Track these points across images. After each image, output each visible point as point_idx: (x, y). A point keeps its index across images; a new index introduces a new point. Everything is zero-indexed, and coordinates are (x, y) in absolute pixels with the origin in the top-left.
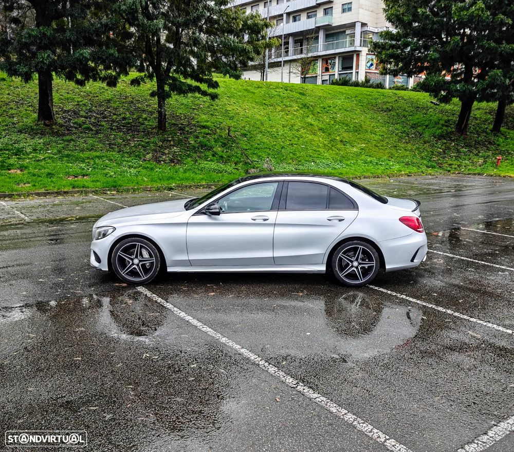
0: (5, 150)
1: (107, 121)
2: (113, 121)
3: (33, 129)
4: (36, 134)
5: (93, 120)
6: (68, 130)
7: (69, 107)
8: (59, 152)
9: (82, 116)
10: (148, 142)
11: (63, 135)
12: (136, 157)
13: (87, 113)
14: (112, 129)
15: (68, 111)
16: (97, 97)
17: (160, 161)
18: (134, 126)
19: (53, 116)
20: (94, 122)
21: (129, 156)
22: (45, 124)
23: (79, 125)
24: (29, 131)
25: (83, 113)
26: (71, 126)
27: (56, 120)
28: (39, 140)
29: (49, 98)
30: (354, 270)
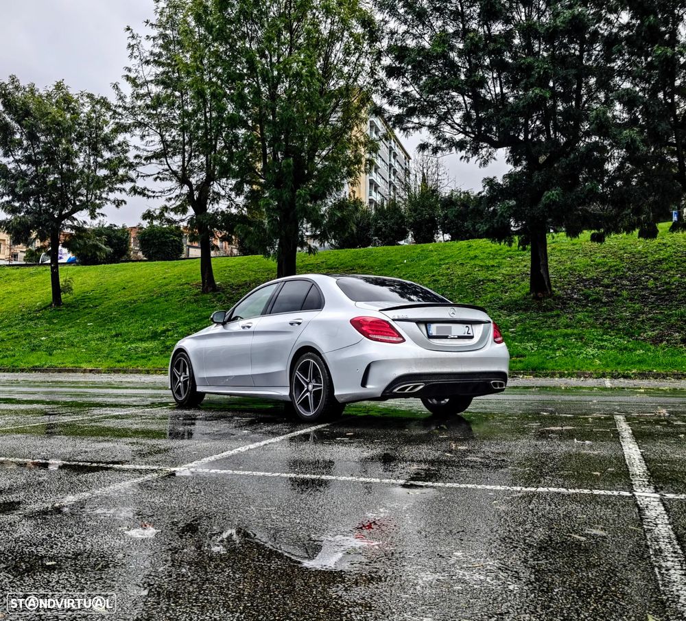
1: (636, 288)
2: (646, 288)
3: (516, 305)
4: (517, 310)
5: (614, 290)
6: (564, 303)
7: (593, 274)
8: (524, 330)
9: (602, 286)
10: (669, 316)
11: (552, 310)
12: (626, 334)
13: (613, 281)
14: (631, 300)
15: (587, 280)
16: (646, 257)
17: (661, 341)
18: (672, 293)
19: (547, 287)
20: (613, 292)
21: (617, 334)
22: (536, 298)
23: (587, 297)
24: (512, 307)
25: (606, 281)
26: (571, 299)
27: (554, 291)
28: (514, 317)
29: (541, 263)
30: (307, 396)
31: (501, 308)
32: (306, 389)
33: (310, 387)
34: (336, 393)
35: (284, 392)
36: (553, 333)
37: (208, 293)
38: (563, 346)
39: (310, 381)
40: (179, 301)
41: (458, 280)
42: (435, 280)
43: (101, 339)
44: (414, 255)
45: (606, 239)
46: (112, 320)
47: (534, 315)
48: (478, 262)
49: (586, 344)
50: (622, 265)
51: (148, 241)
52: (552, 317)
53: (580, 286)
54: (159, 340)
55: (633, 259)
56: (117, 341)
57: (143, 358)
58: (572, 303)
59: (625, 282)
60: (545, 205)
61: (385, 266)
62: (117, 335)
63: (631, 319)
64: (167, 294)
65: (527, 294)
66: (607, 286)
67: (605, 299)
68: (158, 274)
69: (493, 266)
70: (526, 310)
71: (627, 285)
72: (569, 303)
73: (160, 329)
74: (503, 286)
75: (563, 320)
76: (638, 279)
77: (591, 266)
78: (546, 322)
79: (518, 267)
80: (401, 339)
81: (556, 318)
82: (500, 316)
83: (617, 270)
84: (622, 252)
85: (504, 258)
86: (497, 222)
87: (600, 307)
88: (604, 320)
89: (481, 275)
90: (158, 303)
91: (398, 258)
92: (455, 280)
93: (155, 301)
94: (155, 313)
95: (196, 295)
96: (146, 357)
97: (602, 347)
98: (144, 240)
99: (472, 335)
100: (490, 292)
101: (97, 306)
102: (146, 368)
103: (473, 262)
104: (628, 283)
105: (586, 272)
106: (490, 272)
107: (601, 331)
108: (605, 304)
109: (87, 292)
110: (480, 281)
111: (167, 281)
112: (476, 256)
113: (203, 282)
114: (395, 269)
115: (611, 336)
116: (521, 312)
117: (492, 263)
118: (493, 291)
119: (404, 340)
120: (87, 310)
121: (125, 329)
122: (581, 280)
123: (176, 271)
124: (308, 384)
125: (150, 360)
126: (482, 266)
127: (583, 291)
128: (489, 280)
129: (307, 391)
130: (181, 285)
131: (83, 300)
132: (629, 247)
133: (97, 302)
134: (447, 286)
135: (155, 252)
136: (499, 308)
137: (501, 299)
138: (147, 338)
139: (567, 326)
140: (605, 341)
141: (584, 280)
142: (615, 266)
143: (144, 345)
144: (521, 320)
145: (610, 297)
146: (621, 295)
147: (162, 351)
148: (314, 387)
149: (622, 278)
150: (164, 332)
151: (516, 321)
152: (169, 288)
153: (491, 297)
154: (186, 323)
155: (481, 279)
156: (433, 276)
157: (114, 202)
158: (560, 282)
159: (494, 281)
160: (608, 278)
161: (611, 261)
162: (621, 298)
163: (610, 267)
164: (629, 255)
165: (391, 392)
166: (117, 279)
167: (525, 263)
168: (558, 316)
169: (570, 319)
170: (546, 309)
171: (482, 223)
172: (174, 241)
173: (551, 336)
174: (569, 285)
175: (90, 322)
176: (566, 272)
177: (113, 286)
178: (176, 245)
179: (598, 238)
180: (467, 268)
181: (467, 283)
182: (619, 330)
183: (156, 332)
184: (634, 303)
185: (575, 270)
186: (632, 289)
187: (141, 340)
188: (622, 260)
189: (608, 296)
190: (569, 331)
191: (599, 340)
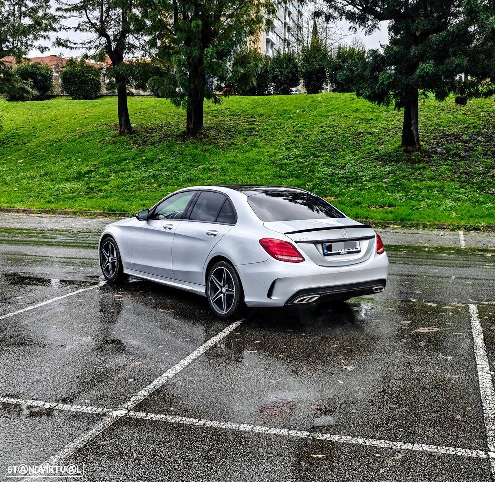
0: (345, 178)
1: (489, 145)
3: (390, 157)
4: (390, 162)
5: (471, 145)
6: (429, 157)
7: (454, 130)
8: (395, 180)
9: (461, 141)
11: (419, 162)
12: (479, 188)
13: (470, 137)
14: (485, 155)
15: (449, 135)
19: (416, 142)
20: (470, 147)
21: (471, 187)
22: (406, 151)
23: (448, 151)
24: (386, 159)
25: (465, 137)
26: (436, 152)
27: (422, 145)
28: (388, 168)
29: (412, 122)
30: (221, 297)
31: (377, 159)
32: (220, 291)
33: (224, 290)
34: (246, 300)
35: (201, 290)
36: (419, 185)
37: (125, 135)
38: (427, 198)
39: (224, 285)
40: (100, 142)
41: (343, 132)
42: (323, 131)
43: (32, 178)
44: (306, 105)
45: (468, 102)
46: (40, 159)
47: (404, 166)
48: (359, 115)
49: (445, 196)
50: (479, 122)
51: (69, 79)
52: (419, 169)
53: (443, 141)
54: (83, 180)
55: (488, 117)
56: (46, 180)
57: (71, 199)
58: (435, 157)
59: (480, 138)
60: (420, 76)
61: (281, 115)
62: (45, 175)
63: (484, 174)
64: (88, 134)
65: (400, 147)
66: (466, 142)
67: (463, 154)
68: (80, 113)
69: (372, 119)
70: (397, 162)
71: (482, 141)
72: (433, 157)
73: (84, 169)
74: (379, 138)
75: (428, 173)
76: (491, 136)
77: (454, 122)
78: (414, 173)
79: (392, 121)
80: (302, 259)
81: (422, 170)
82: (376, 167)
83: (475, 127)
84: (479, 110)
85: (381, 112)
86: (378, 89)
87: (459, 161)
88: (462, 173)
89: (361, 128)
90: (81, 143)
91: (292, 108)
92: (340, 132)
93: (78, 140)
94: (78, 153)
95: (114, 136)
96: (73, 199)
97: (458, 200)
98: (66, 78)
99: (359, 250)
100: (368, 144)
101: (26, 143)
102: (73, 210)
103: (355, 115)
104: (483, 139)
105: (449, 127)
106: (369, 125)
107: (458, 185)
108: (463, 158)
109: (16, 129)
110: (360, 133)
111: (88, 121)
112: (358, 109)
113: (121, 124)
114: (289, 118)
115: (466, 189)
116: (393, 163)
117: (371, 116)
118: (371, 143)
119: (304, 260)
120: (17, 147)
121: (52, 169)
122: (445, 135)
123: (96, 111)
124: (221, 287)
125: (76, 201)
126: (362, 119)
127: (445, 145)
128: (368, 133)
129: (221, 292)
130: (100, 126)
131: (13, 136)
132: (485, 106)
133: (26, 139)
134: (333, 137)
135: (76, 90)
136: (375, 159)
137: (377, 151)
138: (73, 178)
139: (431, 179)
140: (461, 193)
141: (447, 135)
142: (473, 123)
143: (70, 185)
144: (393, 171)
145: (467, 151)
146: (476, 151)
147: (86, 192)
148: (227, 291)
149: (478, 135)
150: (88, 172)
151: (389, 172)
152: (90, 128)
153: (369, 149)
154: (106, 164)
155: (362, 131)
156: (322, 127)
157: (39, 48)
158: (427, 137)
159: (372, 133)
160: (466, 134)
161: (471, 119)
162: (476, 153)
163: (469, 124)
164: (485, 114)
165: (292, 303)
166: (43, 117)
167: (399, 118)
168: (424, 168)
169: (434, 171)
170: (414, 162)
171: (365, 88)
172: (93, 79)
173: (417, 188)
174: (434, 139)
175: (20, 159)
176: (433, 128)
177: (39, 124)
178: (95, 84)
179: (461, 101)
180: (350, 121)
181: (349, 135)
182: (473, 183)
183: (80, 172)
184: (487, 159)
185: (440, 126)
186: (486, 145)
187: (67, 180)
188: (479, 118)
189: (466, 151)
190: (432, 183)
191: (456, 193)
